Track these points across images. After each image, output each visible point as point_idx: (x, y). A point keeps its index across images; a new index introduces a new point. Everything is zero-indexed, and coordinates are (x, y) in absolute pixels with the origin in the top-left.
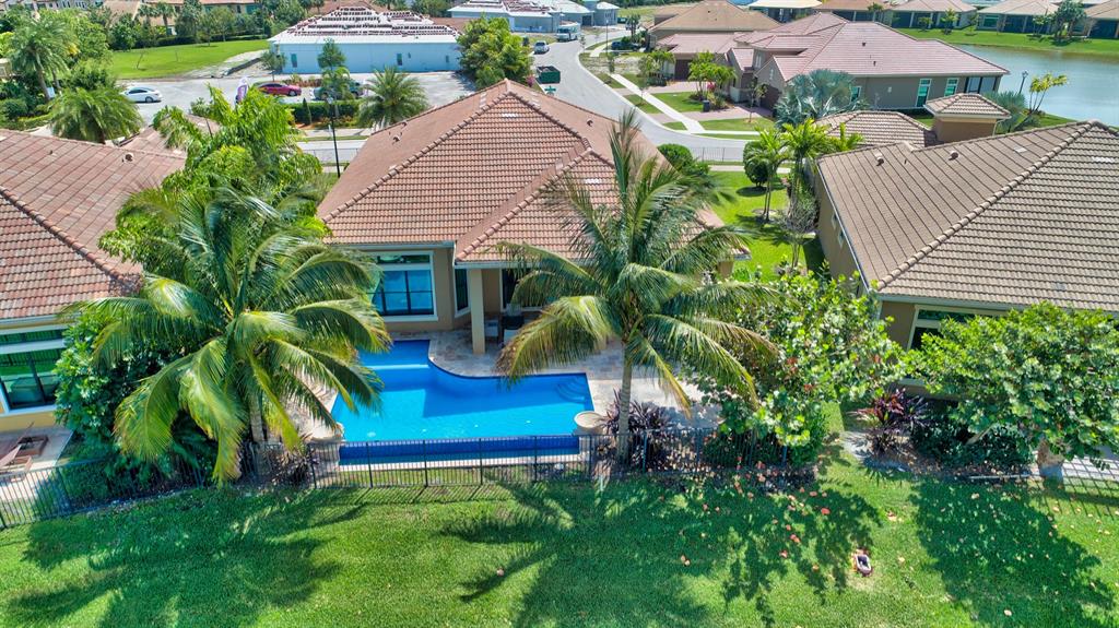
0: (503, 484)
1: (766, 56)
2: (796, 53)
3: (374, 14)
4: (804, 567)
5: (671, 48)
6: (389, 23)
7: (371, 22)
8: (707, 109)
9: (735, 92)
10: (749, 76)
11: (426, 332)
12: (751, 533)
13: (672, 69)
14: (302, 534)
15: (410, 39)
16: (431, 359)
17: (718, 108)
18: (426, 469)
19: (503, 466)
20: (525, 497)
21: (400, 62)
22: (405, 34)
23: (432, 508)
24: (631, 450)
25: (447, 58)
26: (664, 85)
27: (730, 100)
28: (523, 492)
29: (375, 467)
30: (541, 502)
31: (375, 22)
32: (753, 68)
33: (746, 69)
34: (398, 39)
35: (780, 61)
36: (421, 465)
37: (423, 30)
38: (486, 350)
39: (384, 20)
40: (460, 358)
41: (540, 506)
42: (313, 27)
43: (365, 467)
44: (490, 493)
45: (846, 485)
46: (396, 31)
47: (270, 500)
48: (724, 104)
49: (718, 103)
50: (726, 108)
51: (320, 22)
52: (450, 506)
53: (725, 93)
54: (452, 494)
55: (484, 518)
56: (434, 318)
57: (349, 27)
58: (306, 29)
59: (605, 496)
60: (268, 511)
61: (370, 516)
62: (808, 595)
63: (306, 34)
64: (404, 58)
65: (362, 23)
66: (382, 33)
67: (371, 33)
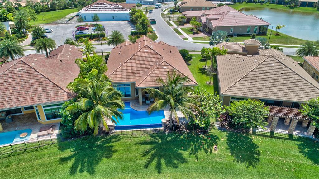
0: (147, 134)
1: (209, 20)
2: (216, 19)
3: (106, 5)
4: (205, 149)
5: (185, 15)
6: (110, 7)
7: (105, 7)
8: (194, 34)
9: (201, 29)
10: (205, 25)
11: (129, 100)
12: (195, 143)
13: (185, 20)
14: (110, 144)
15: (116, 12)
16: (131, 107)
17: (197, 33)
18: (132, 131)
19: (147, 130)
20: (152, 136)
21: (113, 18)
22: (115, 11)
23: (134, 139)
24: (173, 126)
25: (126, 17)
28: (151, 135)
29: (123, 130)
30: (155, 137)
31: (106, 7)
32: (206, 23)
33: (204, 23)
34: (113, 12)
35: (212, 22)
36: (131, 130)
37: (119, 9)
38: (142, 104)
39: (109, 7)
40: (137, 106)
41: (155, 138)
42: (90, 9)
43: (120, 131)
44: (145, 136)
45: (214, 133)
46: (112, 10)
47: (102, 138)
48: (199, 32)
51: (92, 7)
52: (138, 138)
53: (199, 29)
54: (138, 136)
55: (144, 141)
56: (131, 97)
57: (100, 9)
58: (88, 9)
59: (168, 136)
60: (102, 140)
61: (122, 141)
62: (205, 154)
63: (88, 11)
64: (115, 17)
65: (103, 7)
66: (109, 10)
67: (106, 10)
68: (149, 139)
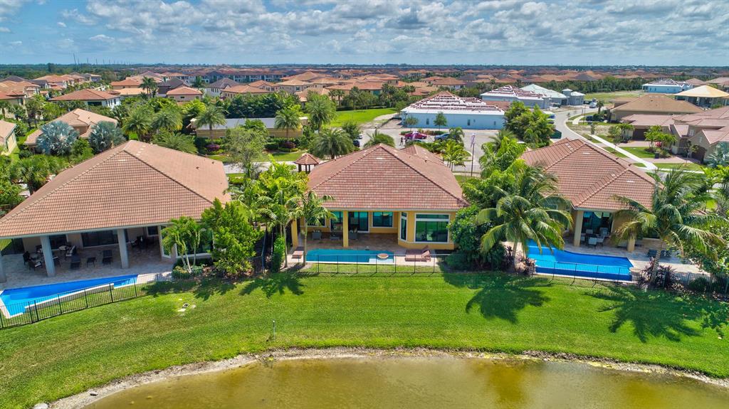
0: (604, 286)
1: (698, 130)
2: (717, 128)
3: (456, 99)
5: (631, 122)
6: (464, 104)
7: (455, 103)
8: (657, 157)
9: (675, 149)
10: (685, 141)
12: (712, 312)
15: (476, 112)
17: (664, 157)
19: (602, 281)
20: (614, 290)
21: (469, 124)
22: (473, 110)
23: (578, 288)
24: (656, 281)
25: (495, 123)
26: (626, 142)
27: (671, 153)
28: (612, 288)
30: (621, 292)
31: (457, 103)
32: (687, 136)
33: (683, 136)
34: (469, 112)
35: (706, 133)
37: (482, 108)
38: (580, 245)
39: (462, 103)
42: (425, 105)
44: (600, 287)
46: (469, 108)
47: (518, 278)
48: (668, 155)
49: (664, 154)
50: (669, 157)
51: (429, 102)
52: (586, 288)
53: (668, 149)
55: (600, 293)
57: (444, 105)
59: (648, 293)
60: (519, 280)
63: (421, 108)
64: (472, 123)
65: (450, 103)
66: (461, 109)
67: (455, 109)
68: (609, 292)
